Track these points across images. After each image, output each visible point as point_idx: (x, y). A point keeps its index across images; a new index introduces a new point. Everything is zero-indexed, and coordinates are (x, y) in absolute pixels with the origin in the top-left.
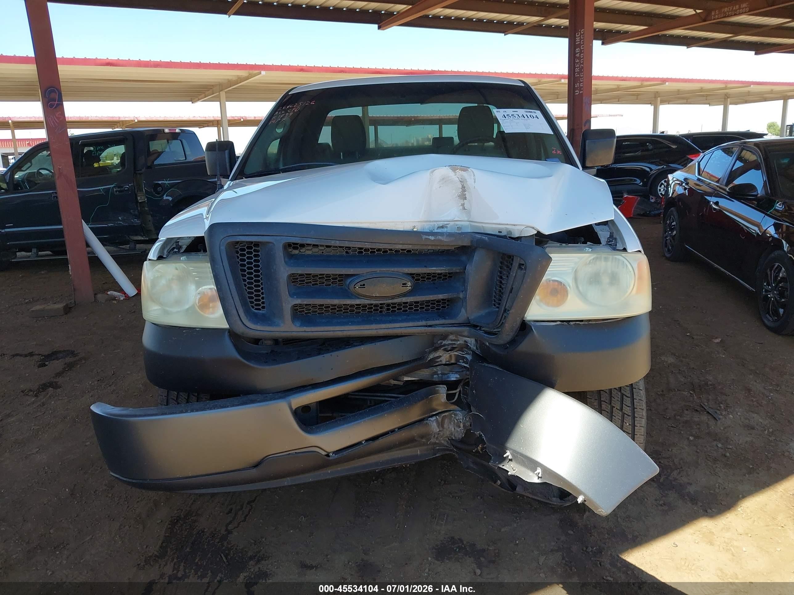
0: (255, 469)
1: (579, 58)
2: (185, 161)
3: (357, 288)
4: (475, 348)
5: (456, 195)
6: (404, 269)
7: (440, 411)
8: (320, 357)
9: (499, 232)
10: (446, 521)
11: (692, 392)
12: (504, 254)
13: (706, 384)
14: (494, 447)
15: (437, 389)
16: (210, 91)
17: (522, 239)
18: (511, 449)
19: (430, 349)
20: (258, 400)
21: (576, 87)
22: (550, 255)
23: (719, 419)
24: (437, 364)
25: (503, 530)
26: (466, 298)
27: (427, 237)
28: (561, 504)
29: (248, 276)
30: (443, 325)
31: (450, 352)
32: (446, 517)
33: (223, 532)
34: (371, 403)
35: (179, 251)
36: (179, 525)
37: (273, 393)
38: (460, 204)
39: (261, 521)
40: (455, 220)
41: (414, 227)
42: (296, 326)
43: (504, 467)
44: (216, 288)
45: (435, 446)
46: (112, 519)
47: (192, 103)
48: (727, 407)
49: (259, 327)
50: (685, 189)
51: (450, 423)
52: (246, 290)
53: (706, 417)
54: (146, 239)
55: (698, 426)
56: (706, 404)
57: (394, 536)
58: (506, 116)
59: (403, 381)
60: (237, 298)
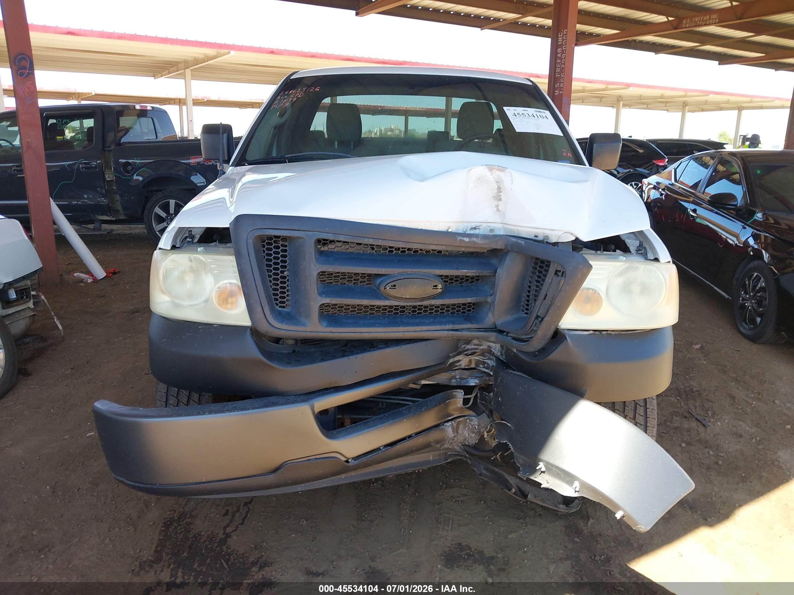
0: (272, 475)
1: (561, 59)
2: (156, 140)
3: (388, 288)
4: (499, 354)
5: (491, 196)
6: (436, 271)
7: (455, 416)
8: (345, 359)
9: (535, 236)
10: (451, 527)
11: (679, 398)
12: (537, 259)
13: (692, 390)
14: (524, 458)
15: (454, 393)
16: (174, 68)
17: (559, 244)
18: (545, 461)
19: (454, 353)
20: (280, 403)
21: (556, 87)
22: (590, 262)
23: (709, 426)
24: (456, 368)
25: (510, 536)
26: (494, 302)
27: (462, 238)
28: (568, 511)
29: (273, 271)
30: (468, 329)
31: (470, 356)
32: (451, 522)
33: (221, 536)
34: (383, 405)
35: (193, 240)
36: (173, 527)
37: (295, 396)
38: (495, 205)
39: (260, 524)
40: (488, 221)
41: (449, 228)
42: (322, 326)
43: (536, 479)
44: (240, 284)
45: (447, 451)
46: (100, 521)
47: (155, 78)
48: (714, 414)
49: (284, 326)
50: (662, 195)
51: (465, 428)
52: (271, 287)
53: (695, 424)
54: (112, 219)
55: (688, 433)
56: (694, 410)
57: (401, 542)
58: (516, 115)
59: (419, 385)
60: (263, 295)
